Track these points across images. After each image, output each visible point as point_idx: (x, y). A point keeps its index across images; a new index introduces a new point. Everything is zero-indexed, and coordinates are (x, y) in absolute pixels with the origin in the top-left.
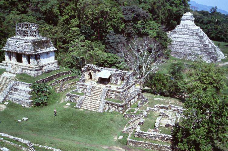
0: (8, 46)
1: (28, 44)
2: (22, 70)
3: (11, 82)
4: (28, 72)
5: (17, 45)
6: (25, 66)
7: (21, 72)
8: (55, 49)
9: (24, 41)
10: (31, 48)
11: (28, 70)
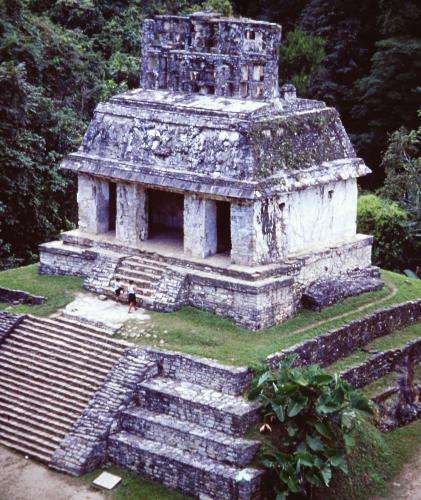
0: (97, 145)
1: (223, 135)
2: (184, 285)
3: (128, 353)
4: (221, 296)
5: (156, 139)
6: (201, 266)
7: (177, 299)
8: (364, 170)
9: (193, 121)
10: (236, 160)
11: (216, 285)
